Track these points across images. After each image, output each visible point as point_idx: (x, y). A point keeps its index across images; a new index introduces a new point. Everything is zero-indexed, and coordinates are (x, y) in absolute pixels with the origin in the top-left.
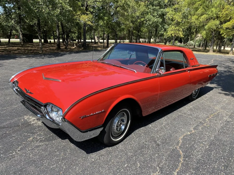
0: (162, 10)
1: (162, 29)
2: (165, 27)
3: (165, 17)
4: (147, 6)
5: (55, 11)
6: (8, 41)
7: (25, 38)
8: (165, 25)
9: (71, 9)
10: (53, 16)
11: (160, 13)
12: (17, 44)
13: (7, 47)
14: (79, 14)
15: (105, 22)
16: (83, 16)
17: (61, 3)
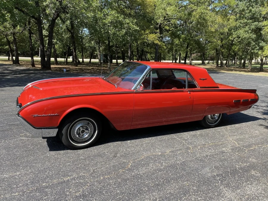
0: (256, 23)
1: (256, 47)
2: (261, 44)
3: (262, 32)
4: (236, 19)
5: (121, 32)
6: (89, 62)
7: (105, 59)
8: (260, 42)
9: (138, 29)
10: (118, 37)
11: (253, 27)
12: (97, 64)
13: (85, 66)
14: (147, 33)
15: (181, 40)
16: (151, 35)
17: (128, 24)
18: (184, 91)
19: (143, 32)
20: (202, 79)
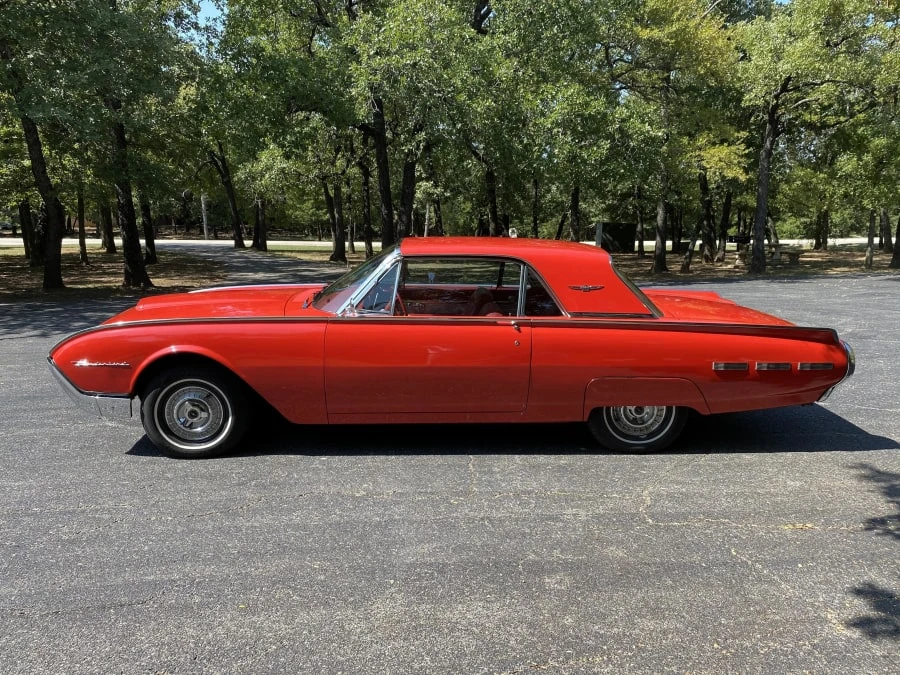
14: (702, 145)
16: (714, 150)
18: (499, 322)
19: (685, 140)
20: (581, 287)
